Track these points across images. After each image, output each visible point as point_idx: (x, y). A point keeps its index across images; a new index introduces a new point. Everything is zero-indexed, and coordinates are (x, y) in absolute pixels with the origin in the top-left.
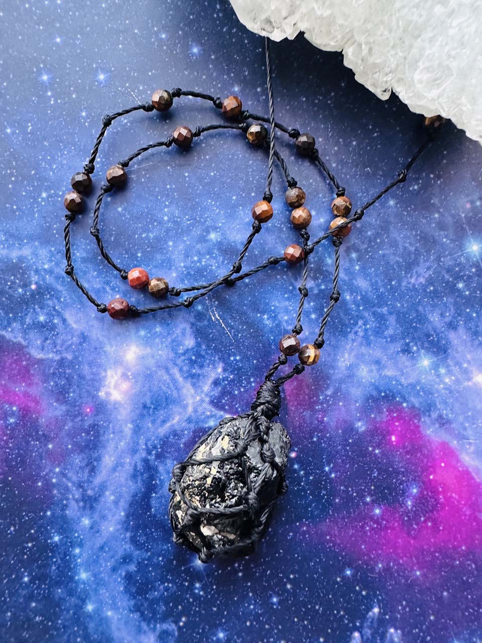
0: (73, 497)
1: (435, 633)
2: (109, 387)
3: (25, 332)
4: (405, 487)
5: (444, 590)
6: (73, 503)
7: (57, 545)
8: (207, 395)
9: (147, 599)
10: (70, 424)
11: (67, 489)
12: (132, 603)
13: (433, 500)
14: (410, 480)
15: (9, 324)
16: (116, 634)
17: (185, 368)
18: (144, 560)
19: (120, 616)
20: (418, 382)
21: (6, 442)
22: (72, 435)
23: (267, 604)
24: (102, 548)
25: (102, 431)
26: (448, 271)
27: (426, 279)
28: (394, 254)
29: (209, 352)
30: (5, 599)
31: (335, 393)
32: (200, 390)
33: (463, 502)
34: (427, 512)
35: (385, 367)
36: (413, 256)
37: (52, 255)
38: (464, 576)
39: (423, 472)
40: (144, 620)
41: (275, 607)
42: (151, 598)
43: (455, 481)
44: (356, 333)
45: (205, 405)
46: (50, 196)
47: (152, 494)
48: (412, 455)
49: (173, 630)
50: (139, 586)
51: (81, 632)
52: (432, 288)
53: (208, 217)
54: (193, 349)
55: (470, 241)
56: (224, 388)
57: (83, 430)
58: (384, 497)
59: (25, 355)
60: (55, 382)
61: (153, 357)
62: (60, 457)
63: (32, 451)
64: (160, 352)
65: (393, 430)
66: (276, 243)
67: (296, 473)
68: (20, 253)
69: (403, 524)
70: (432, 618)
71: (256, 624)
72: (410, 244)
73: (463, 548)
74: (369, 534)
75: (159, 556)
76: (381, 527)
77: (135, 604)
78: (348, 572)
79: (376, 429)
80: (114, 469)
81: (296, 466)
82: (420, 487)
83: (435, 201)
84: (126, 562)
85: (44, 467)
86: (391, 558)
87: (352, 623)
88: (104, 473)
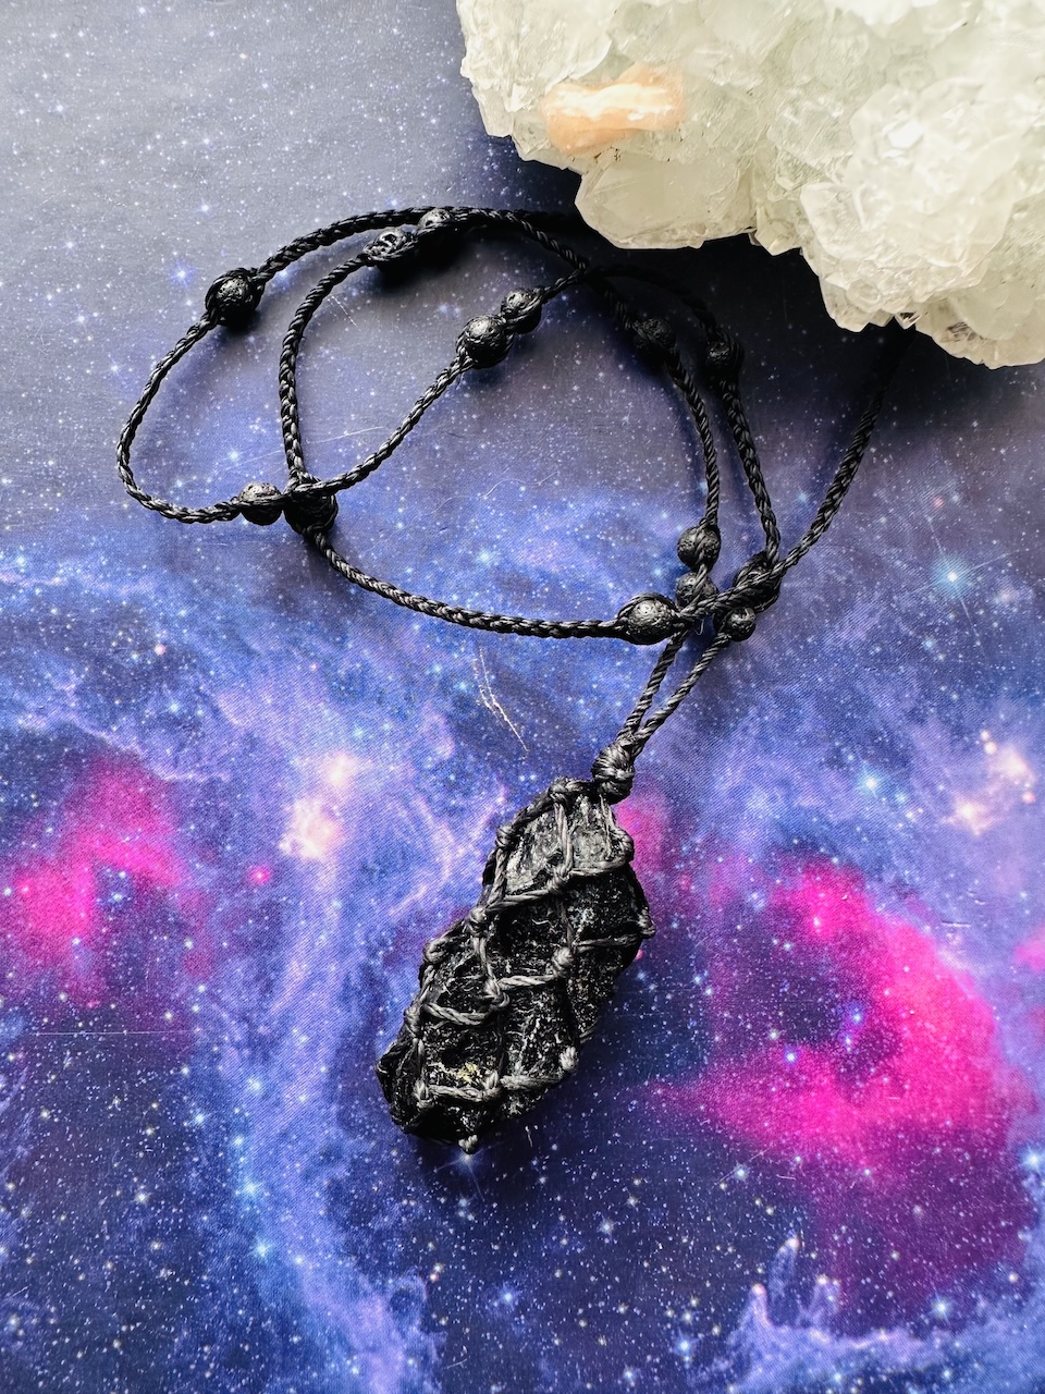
0: (232, 1039)
1: (901, 1281)
2: (298, 833)
3: (143, 733)
4: (840, 1012)
5: (918, 1203)
7: (200, 1132)
8: (477, 845)
9: (370, 1231)
10: (226, 902)
11: (220, 1023)
12: (342, 1238)
13: (891, 1035)
14: (849, 996)
15: (114, 718)
16: (310, 1299)
17: (436, 798)
18: (364, 1155)
19: (318, 1265)
20: (858, 820)
21: (107, 937)
22: (227, 923)
23: (593, 1235)
24: (284, 1135)
25: (285, 915)
26: (908, 617)
27: (868, 632)
28: (809, 588)
29: (481, 767)
30: (102, 1235)
31: (709, 840)
32: (464, 837)
33: (945, 1038)
34: (880, 1057)
35: (798, 791)
36: (843, 592)
37: (194, 593)
38: (951, 1175)
39: (871, 983)
40: (364, 1271)
41: (607, 1241)
42: (376, 1228)
43: (929, 999)
44: (745, 729)
46: (190, 486)
47: (378, 1031)
48: (850, 952)
49: (419, 1289)
50: (354, 1206)
51: (245, 1297)
52: (878, 650)
53: (475, 523)
54: (450, 761)
55: (943, 565)
57: (249, 912)
58: (803, 1032)
59: (143, 775)
60: (199, 825)
61: (378, 775)
62: (208, 964)
63: (155, 953)
64: (392, 768)
65: (817, 908)
66: (599, 569)
67: (641, 988)
68: (135, 588)
69: (838, 1080)
70: (895, 1255)
71: (574, 1274)
72: (836, 568)
73: (948, 1123)
74: (776, 1100)
75: (393, 1147)
76: (798, 1087)
78: (741, 1173)
79: (785, 905)
80: (307, 986)
81: (641, 976)
82: (866, 1011)
83: (880, 493)
84: (329, 1161)
85: (178, 985)
86: (819, 1144)
87: (750, 1268)
88: (288, 993)
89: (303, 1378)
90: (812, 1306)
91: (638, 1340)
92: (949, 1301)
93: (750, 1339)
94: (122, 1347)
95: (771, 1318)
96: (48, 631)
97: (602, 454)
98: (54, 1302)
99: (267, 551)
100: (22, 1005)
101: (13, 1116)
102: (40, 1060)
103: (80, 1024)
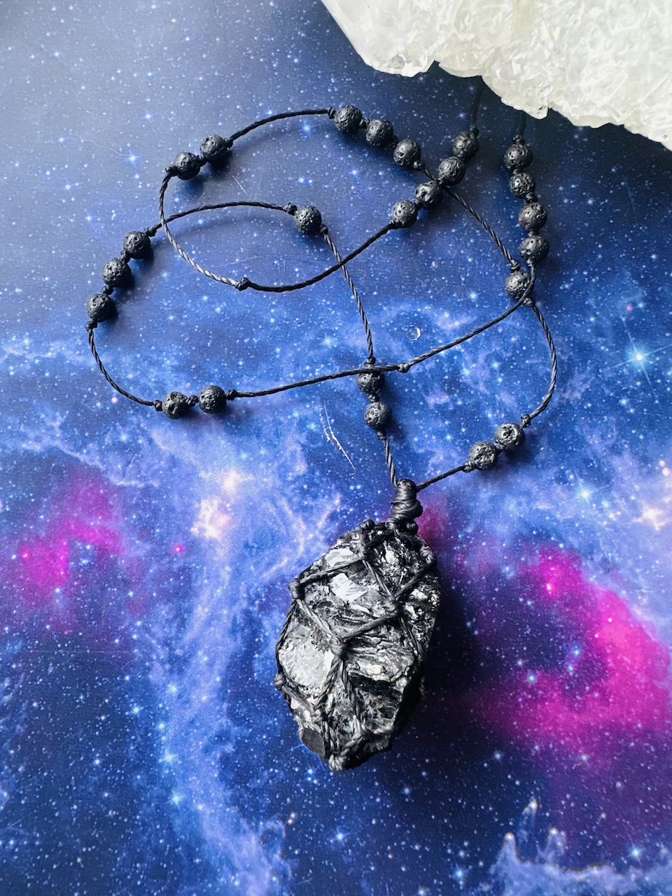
0: (158, 656)
1: (608, 835)
2: (203, 521)
3: (103, 454)
4: (565, 648)
5: (619, 780)
6: (157, 665)
7: (136, 719)
8: (321, 532)
9: (247, 789)
10: (156, 567)
11: (152, 649)
12: (229, 793)
13: (600, 664)
14: (571, 639)
15: (85, 445)
16: (208, 834)
17: (295, 499)
18: (244, 738)
19: (213, 811)
20: (577, 518)
21: (78, 588)
22: (158, 580)
23: (397, 796)
24: (192, 722)
25: (194, 575)
26: (608, 383)
27: (583, 394)
28: (543, 364)
29: (324, 479)
30: (71, 787)
31: (477, 530)
32: (312, 526)
33: (636, 668)
34: (593, 680)
35: (536, 499)
36: (566, 367)
37: (137, 363)
38: (642, 762)
39: (586, 629)
40: (244, 816)
41: (407, 800)
42: (252, 787)
43: (626, 641)
45: (319, 544)
47: (254, 654)
48: (572, 608)
49: (280, 830)
50: (238, 772)
51: (164, 831)
52: (589, 405)
53: (322, 320)
54: (304, 476)
55: (633, 349)
56: (343, 523)
57: (170, 573)
58: (540, 661)
60: (138, 515)
61: (256, 485)
62: (144, 608)
63: (108, 600)
64: (265, 480)
65: (549, 578)
66: (403, 350)
69: (564, 695)
70: (603, 816)
71: (385, 822)
72: (562, 351)
73: (639, 725)
74: (522, 707)
75: (263, 732)
76: (537, 698)
77: (232, 796)
78: (498, 756)
79: (528, 575)
80: (208, 623)
82: (583, 648)
83: (591, 301)
84: (221, 740)
85: (123, 620)
86: (550, 738)
87: (503, 822)
88: (195, 628)
89: (203, 887)
90: (547, 849)
91: (427, 867)
92: (640, 848)
93: (503, 871)
94: (83, 862)
95: (519, 856)
96: (43, 387)
97: (404, 275)
98: (38, 831)
99: (184, 338)
100: (21, 632)
101: (15, 705)
102: (32, 668)
103: (59, 646)
